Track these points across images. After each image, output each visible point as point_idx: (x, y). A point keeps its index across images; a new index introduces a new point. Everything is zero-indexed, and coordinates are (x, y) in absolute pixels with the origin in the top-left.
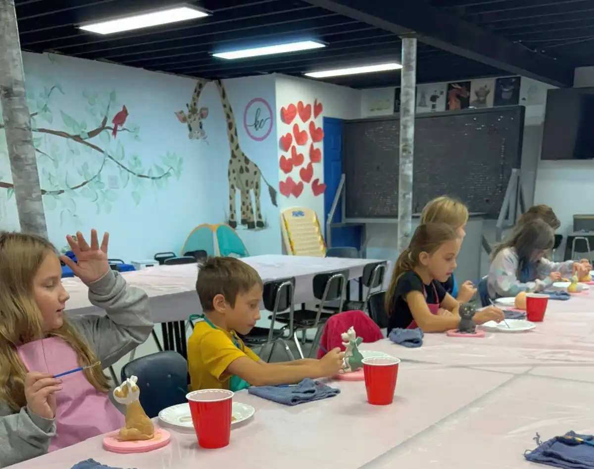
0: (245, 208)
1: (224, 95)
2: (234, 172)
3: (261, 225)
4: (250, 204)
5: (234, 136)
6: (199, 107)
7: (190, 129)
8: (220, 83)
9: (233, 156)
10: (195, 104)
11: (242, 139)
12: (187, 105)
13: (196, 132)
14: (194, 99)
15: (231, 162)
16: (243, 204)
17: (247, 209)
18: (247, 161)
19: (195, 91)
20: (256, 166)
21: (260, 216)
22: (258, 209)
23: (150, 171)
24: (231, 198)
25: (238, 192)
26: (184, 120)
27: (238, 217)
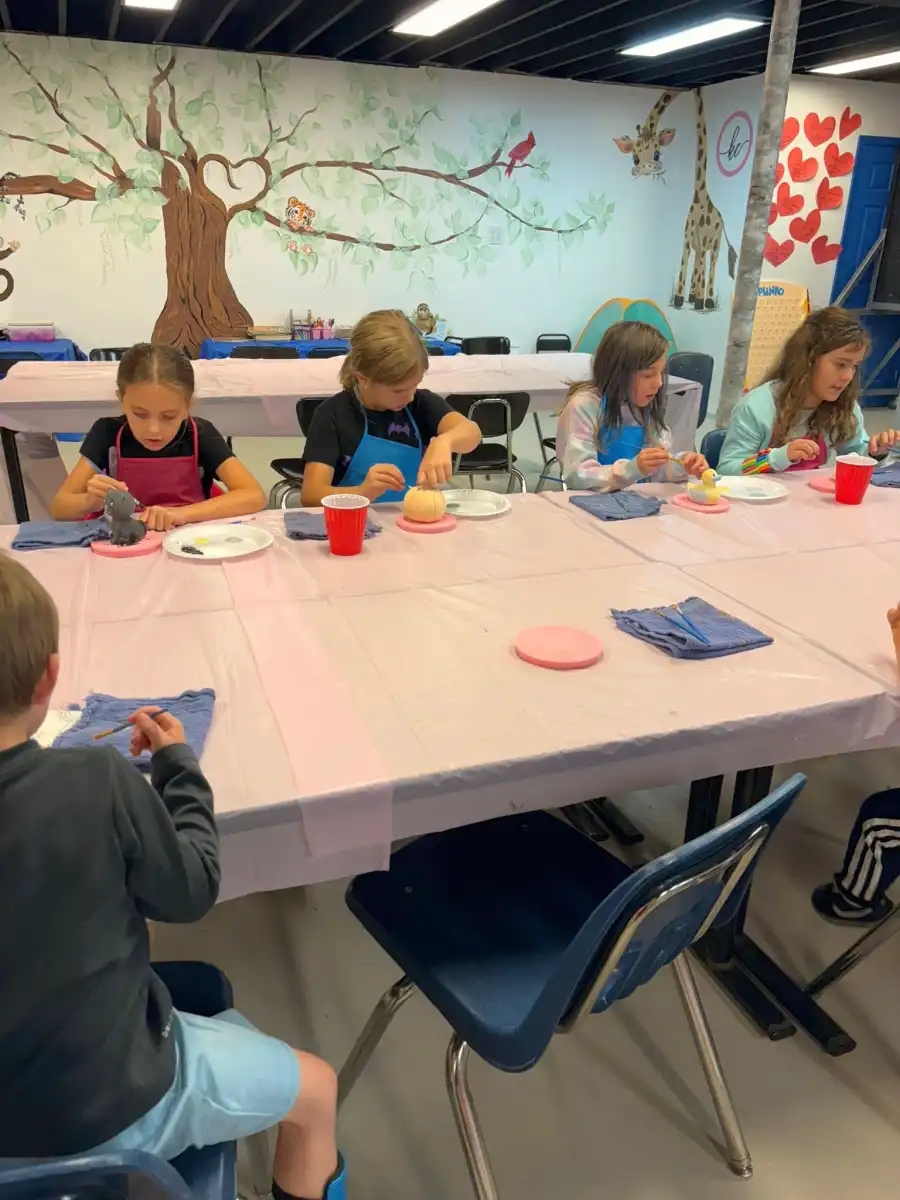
0: (695, 280)
1: (700, 111)
2: (693, 224)
3: (711, 305)
4: (703, 273)
5: (702, 170)
6: (658, 129)
7: (637, 162)
8: (699, 93)
9: (696, 200)
10: (652, 125)
11: (712, 175)
12: (638, 127)
13: (647, 164)
14: (652, 118)
15: (692, 208)
16: (696, 272)
17: (699, 280)
18: (711, 207)
19: (656, 106)
20: (720, 215)
21: (711, 293)
22: (711, 281)
23: (556, 222)
24: (683, 263)
25: (693, 253)
26: (628, 148)
27: (686, 293)
